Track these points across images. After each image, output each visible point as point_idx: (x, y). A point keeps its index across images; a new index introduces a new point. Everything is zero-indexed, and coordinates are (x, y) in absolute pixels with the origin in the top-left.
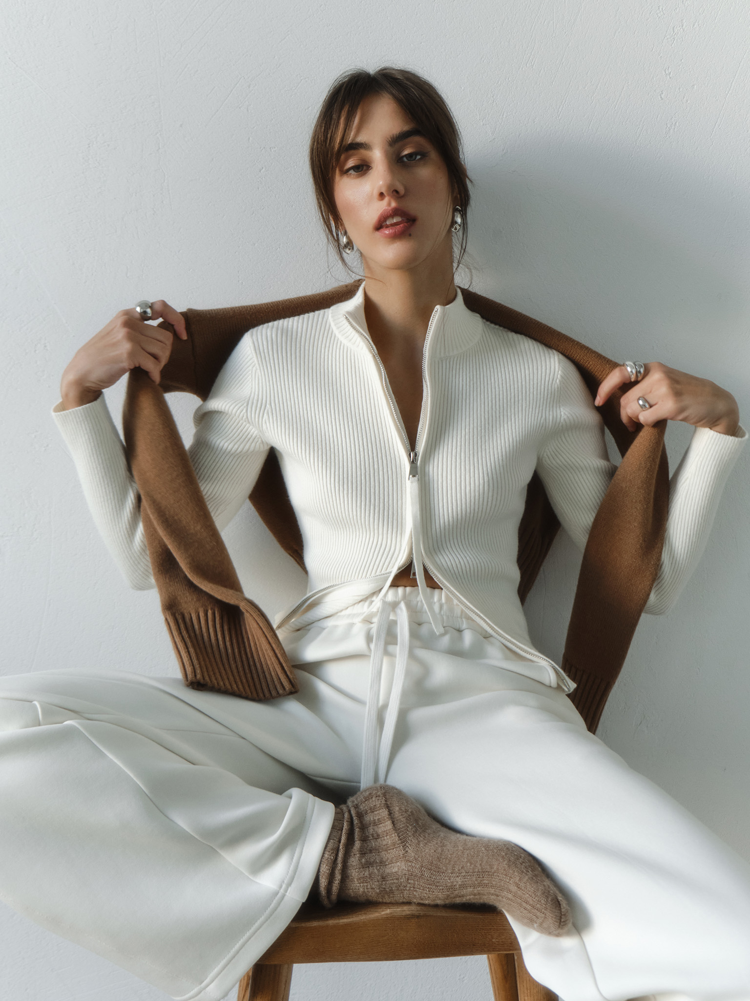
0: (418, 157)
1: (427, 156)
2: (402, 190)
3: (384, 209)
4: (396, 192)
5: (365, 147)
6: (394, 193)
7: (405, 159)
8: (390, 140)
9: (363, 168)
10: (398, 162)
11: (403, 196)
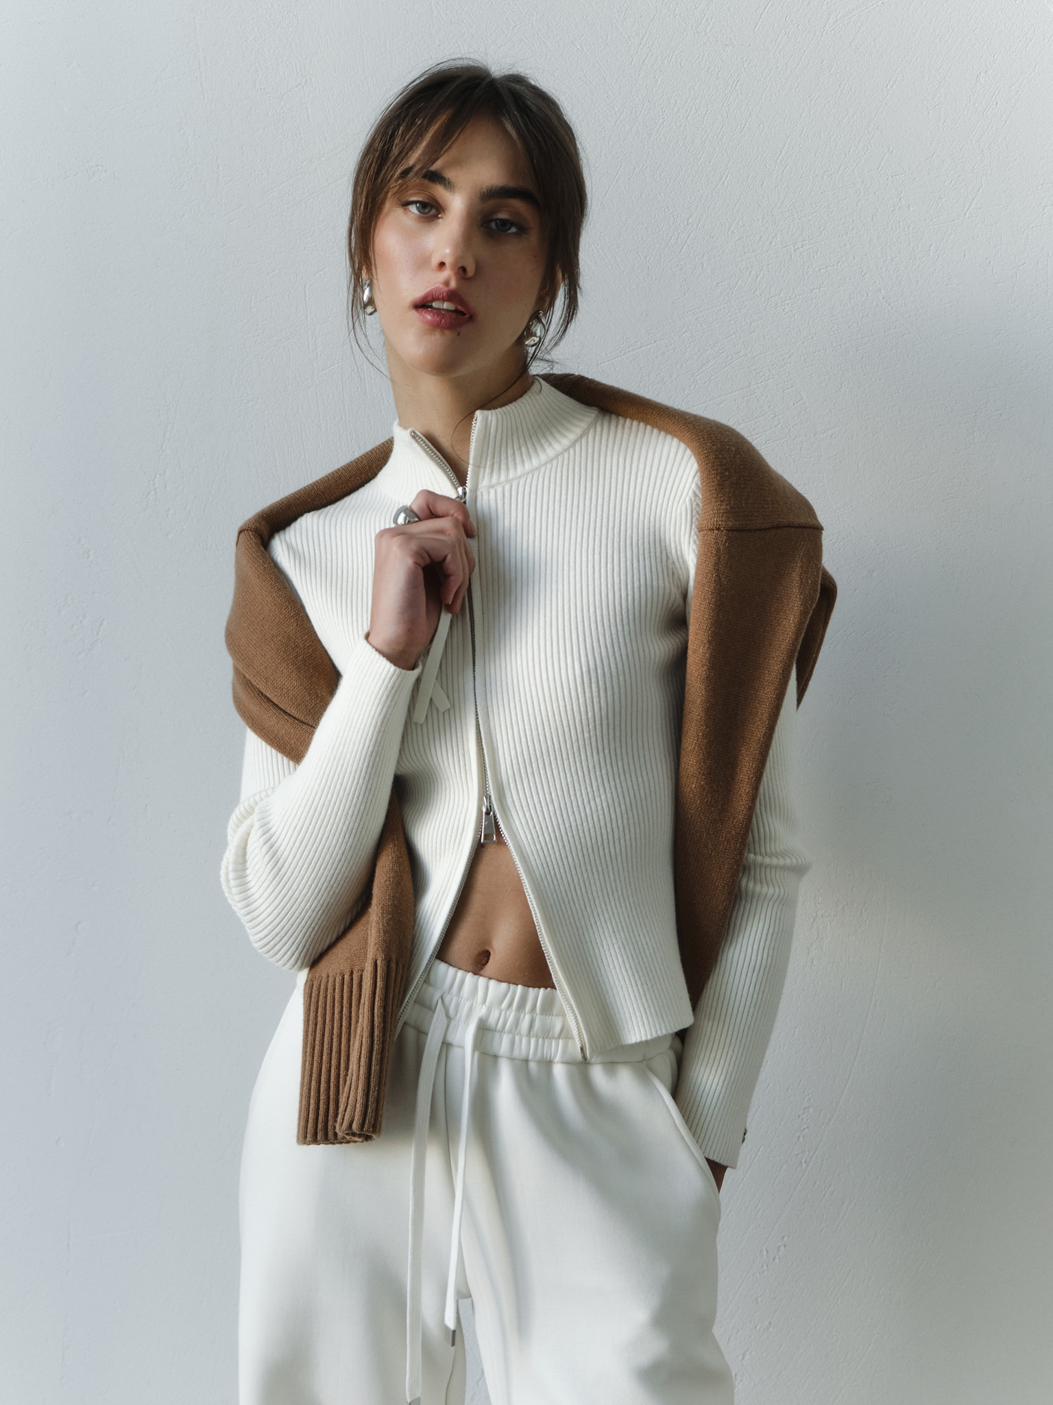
0: (513, 230)
1: (526, 234)
2: (471, 271)
3: (437, 287)
4: (464, 269)
5: (445, 185)
6: (461, 271)
7: (493, 225)
8: (485, 191)
9: (432, 210)
10: (482, 225)
11: (469, 279)
